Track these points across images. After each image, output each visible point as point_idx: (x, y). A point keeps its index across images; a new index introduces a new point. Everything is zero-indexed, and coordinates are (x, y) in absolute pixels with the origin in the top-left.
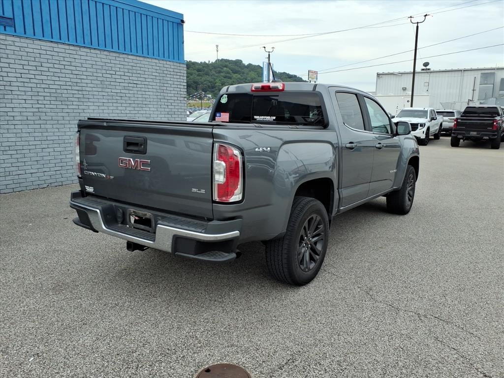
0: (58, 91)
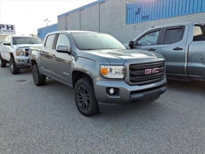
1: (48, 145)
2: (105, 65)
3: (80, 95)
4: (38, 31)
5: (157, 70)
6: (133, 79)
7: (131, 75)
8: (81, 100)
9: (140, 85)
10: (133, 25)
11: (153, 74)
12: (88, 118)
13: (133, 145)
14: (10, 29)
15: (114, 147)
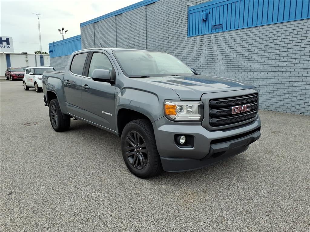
0: (238, 56)
1: (91, 224)
2: (171, 100)
3: (131, 146)
4: (50, 47)
5: (248, 107)
6: (215, 120)
7: (212, 116)
8: (132, 153)
9: (223, 130)
10: (198, 38)
11: (243, 113)
12: (144, 181)
13: (219, 221)
14: (5, 44)
15: (191, 224)
